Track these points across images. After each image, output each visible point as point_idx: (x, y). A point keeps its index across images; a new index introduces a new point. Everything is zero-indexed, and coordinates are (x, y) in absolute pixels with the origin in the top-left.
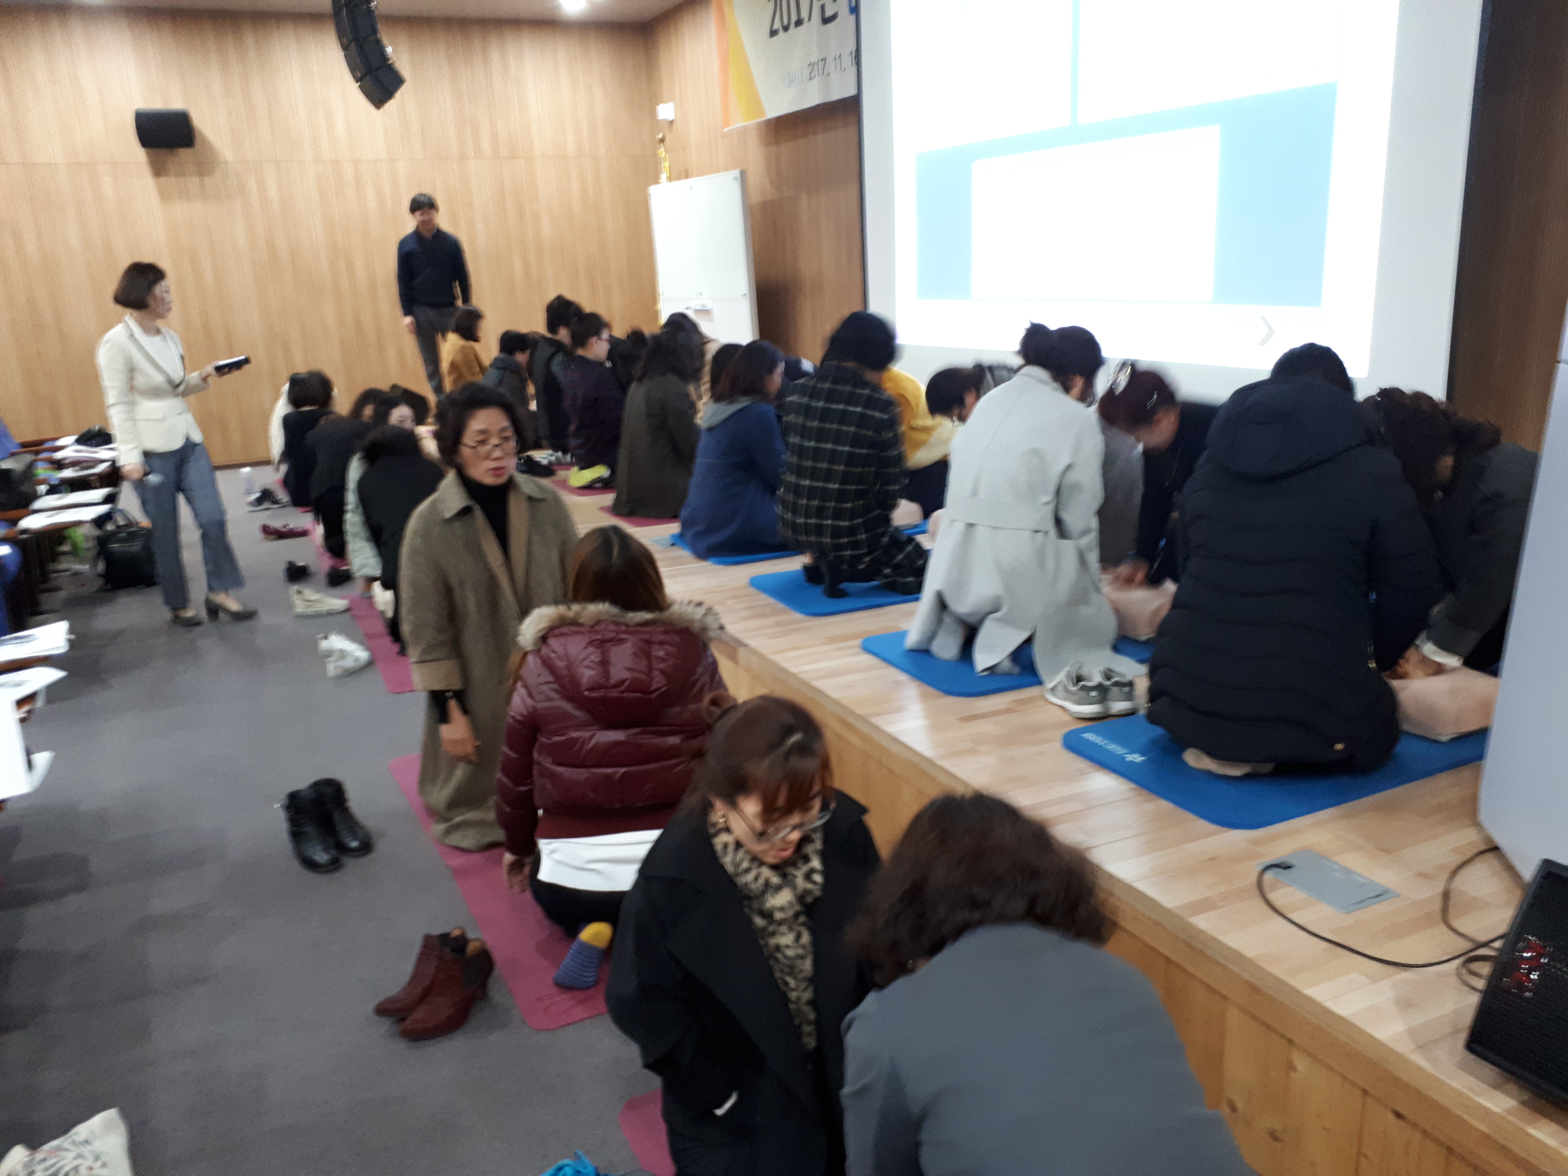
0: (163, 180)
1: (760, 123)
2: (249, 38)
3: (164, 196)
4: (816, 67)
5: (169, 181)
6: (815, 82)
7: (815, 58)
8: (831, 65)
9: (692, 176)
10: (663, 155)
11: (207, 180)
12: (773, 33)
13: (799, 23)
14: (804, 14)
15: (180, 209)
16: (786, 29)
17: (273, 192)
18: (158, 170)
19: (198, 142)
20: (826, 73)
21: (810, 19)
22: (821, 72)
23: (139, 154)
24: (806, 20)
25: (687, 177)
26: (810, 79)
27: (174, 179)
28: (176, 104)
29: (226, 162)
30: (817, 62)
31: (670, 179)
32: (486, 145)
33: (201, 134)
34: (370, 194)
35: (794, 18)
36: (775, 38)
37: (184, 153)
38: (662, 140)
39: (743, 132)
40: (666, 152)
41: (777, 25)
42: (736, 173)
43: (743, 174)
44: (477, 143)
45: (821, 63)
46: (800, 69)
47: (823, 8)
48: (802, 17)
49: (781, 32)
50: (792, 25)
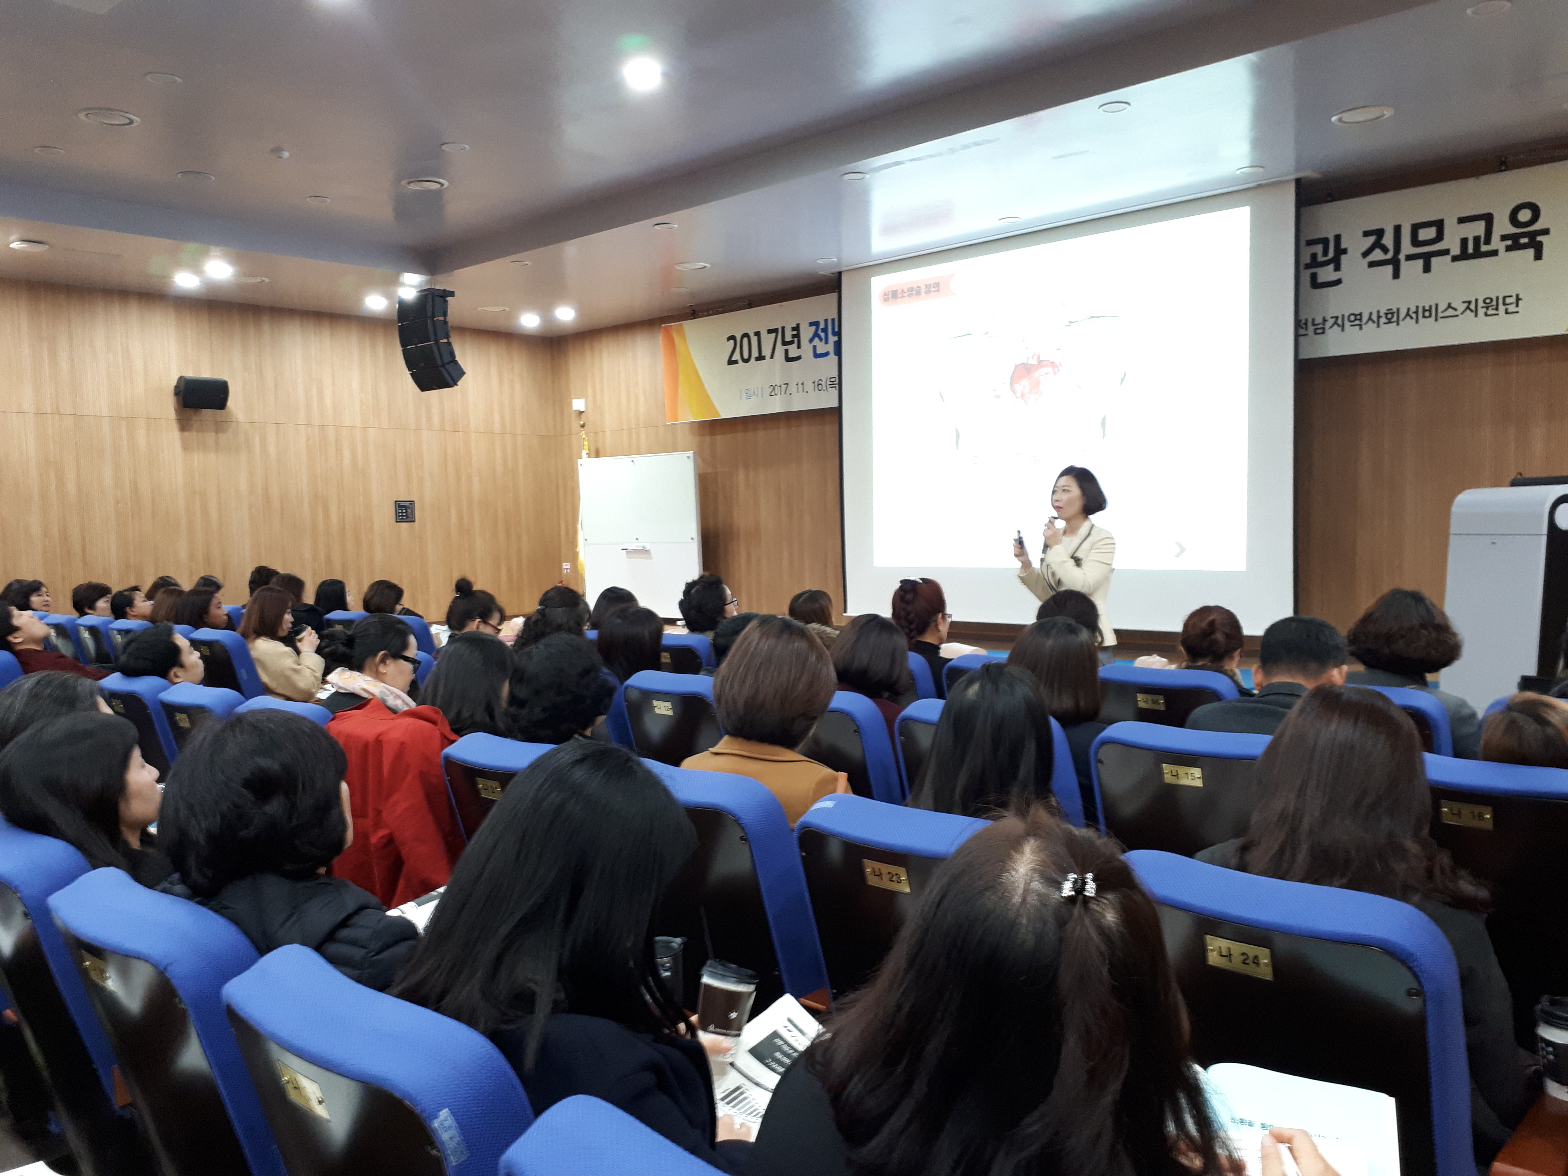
0: (186, 434)
2: (266, 327)
3: (186, 447)
4: (777, 388)
5: (192, 436)
6: (776, 398)
7: (776, 383)
8: (793, 388)
10: (582, 436)
11: (221, 435)
12: (731, 362)
13: (761, 358)
14: (766, 352)
15: (197, 458)
16: (745, 361)
17: (272, 450)
18: (184, 425)
20: (788, 393)
21: (772, 357)
22: (783, 393)
23: (172, 411)
24: (768, 356)
26: (771, 396)
27: (195, 433)
29: (238, 422)
30: (778, 385)
32: (436, 420)
34: (347, 453)
35: (755, 354)
36: (732, 366)
37: (214, 414)
38: (581, 426)
40: (584, 434)
41: (737, 356)
42: (690, 454)
44: (429, 419)
45: (784, 387)
46: (760, 390)
47: (787, 351)
48: (763, 354)
49: (740, 361)
50: (753, 359)
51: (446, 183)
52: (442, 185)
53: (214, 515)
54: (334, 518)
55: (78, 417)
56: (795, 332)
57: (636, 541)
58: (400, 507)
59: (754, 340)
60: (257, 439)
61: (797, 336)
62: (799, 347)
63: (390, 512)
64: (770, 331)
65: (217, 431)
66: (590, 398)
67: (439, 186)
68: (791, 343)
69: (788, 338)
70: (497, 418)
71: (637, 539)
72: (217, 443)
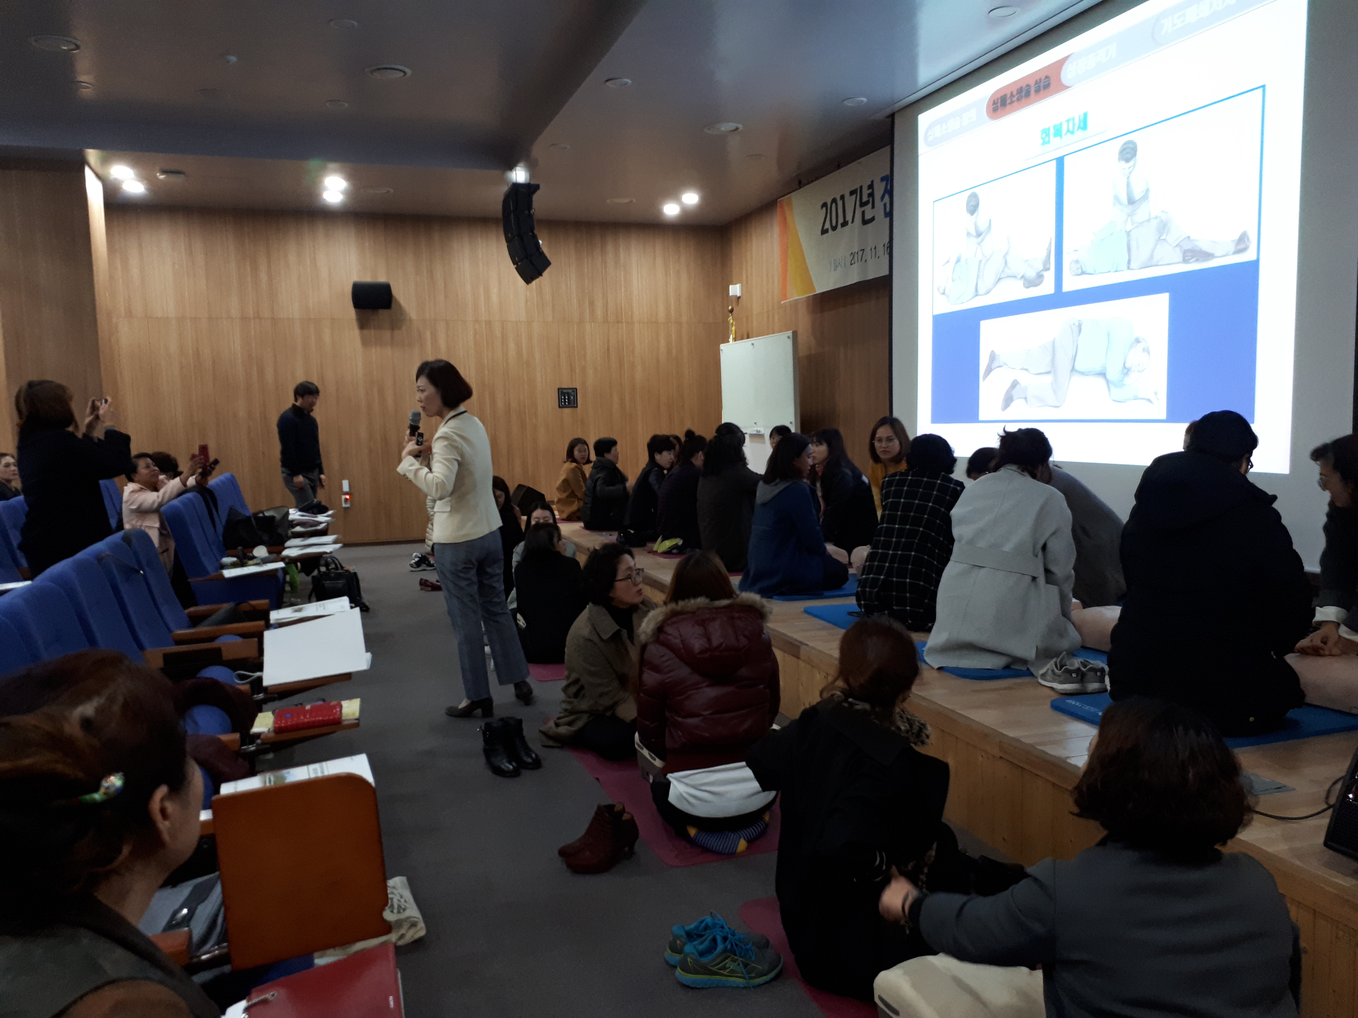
0: (366, 332)
1: (808, 297)
2: (436, 234)
3: (365, 343)
4: (856, 255)
5: (371, 333)
6: (855, 266)
7: (856, 250)
8: (867, 254)
9: (752, 338)
10: (731, 321)
11: (397, 332)
12: (824, 232)
13: (845, 224)
14: (849, 218)
15: (375, 352)
16: (834, 228)
18: (363, 324)
19: (393, 305)
20: (864, 260)
21: (853, 222)
22: (860, 260)
23: (351, 312)
24: (850, 222)
25: (748, 337)
26: (851, 264)
27: (374, 331)
28: (382, 279)
29: (410, 320)
30: (856, 252)
31: (735, 339)
32: (599, 312)
33: (396, 300)
34: (512, 346)
35: (841, 220)
36: (825, 235)
37: (383, 313)
38: (731, 311)
39: (796, 303)
40: (733, 319)
41: (827, 225)
42: (790, 333)
43: (795, 334)
44: (592, 311)
45: (860, 253)
46: (843, 258)
47: (863, 213)
48: (847, 220)
49: (830, 231)
50: (839, 226)
51: (409, 72)
52: (405, 73)
53: (390, 401)
54: (500, 404)
55: (275, 321)
56: (870, 191)
57: (755, 425)
58: (564, 394)
59: (840, 203)
60: (428, 335)
61: (871, 195)
62: (873, 207)
63: (553, 397)
64: (852, 193)
65: (392, 329)
66: (744, 282)
67: (402, 74)
68: (867, 203)
69: (865, 199)
70: (661, 308)
71: (755, 423)
72: (392, 338)
